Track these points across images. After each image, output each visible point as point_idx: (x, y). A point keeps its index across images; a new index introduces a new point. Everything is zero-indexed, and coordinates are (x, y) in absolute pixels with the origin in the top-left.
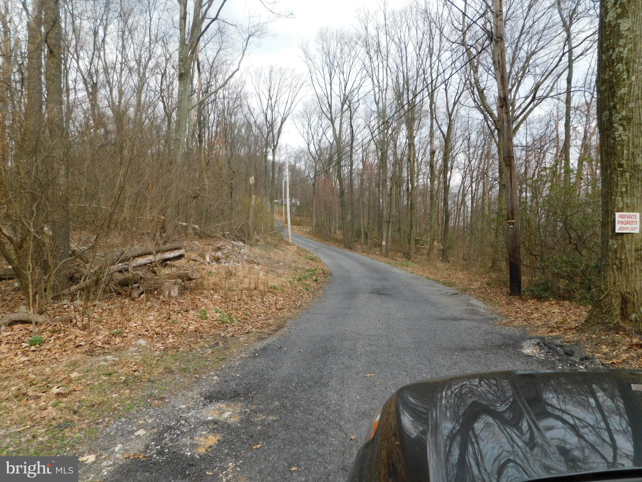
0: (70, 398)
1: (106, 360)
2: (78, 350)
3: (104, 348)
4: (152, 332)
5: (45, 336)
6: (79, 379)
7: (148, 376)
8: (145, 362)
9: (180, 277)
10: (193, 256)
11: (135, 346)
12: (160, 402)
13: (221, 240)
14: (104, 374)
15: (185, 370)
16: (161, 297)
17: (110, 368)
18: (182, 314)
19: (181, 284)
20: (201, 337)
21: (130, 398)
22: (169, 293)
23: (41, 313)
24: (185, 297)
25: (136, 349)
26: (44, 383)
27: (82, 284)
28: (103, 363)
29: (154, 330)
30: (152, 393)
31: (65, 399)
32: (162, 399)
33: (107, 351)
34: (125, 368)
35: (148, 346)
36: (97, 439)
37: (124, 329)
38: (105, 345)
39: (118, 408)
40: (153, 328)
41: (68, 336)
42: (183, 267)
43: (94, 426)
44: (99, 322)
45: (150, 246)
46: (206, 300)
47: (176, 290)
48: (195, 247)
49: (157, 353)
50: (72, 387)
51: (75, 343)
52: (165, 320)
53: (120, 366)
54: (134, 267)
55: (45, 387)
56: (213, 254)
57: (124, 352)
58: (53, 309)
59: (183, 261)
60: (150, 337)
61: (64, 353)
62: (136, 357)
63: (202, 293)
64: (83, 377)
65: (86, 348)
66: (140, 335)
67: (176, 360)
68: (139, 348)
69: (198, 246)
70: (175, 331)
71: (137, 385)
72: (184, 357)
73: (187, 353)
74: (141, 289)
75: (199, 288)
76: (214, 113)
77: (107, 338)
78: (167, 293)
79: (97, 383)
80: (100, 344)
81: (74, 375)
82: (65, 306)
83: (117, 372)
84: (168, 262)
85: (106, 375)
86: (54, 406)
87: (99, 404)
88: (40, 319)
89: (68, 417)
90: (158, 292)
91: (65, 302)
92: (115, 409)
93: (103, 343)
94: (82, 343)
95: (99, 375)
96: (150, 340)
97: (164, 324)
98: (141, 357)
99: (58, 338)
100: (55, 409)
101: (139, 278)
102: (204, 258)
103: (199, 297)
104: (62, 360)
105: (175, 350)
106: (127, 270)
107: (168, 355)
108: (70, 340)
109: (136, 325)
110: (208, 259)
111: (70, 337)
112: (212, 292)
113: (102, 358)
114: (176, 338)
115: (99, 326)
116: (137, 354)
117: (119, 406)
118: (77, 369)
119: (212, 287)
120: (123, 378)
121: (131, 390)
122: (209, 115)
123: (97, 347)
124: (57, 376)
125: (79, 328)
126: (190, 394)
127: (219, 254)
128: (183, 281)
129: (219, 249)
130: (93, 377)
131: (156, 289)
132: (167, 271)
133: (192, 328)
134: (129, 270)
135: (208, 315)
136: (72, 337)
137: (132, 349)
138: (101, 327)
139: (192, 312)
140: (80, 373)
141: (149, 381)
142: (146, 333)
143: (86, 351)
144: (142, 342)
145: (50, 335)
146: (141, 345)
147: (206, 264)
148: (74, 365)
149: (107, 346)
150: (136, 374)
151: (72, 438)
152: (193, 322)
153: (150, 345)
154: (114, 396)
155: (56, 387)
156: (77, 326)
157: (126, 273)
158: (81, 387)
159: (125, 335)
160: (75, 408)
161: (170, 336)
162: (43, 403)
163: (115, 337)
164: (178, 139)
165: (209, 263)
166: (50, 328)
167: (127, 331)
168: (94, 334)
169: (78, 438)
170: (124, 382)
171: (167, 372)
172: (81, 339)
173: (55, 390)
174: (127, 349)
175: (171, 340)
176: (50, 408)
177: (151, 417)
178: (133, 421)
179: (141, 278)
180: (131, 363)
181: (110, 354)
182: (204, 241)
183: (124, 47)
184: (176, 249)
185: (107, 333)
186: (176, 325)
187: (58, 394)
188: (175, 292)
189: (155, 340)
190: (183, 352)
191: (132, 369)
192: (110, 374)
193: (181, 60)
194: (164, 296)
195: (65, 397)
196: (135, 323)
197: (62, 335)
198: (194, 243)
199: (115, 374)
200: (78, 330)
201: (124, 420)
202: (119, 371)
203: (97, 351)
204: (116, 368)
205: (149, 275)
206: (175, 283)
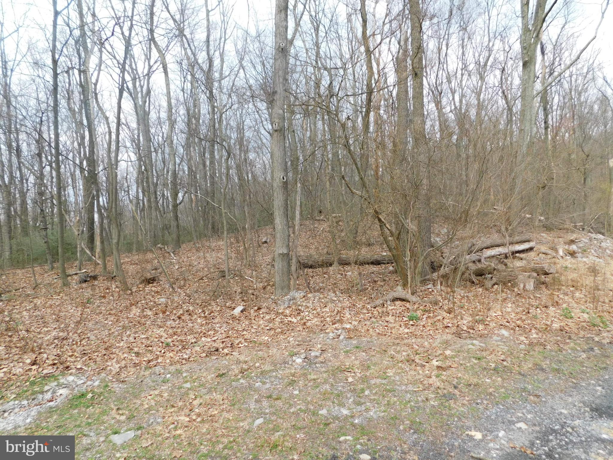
0: (448, 372)
1: (473, 345)
2: (447, 331)
3: (469, 332)
4: (513, 324)
5: (419, 313)
6: (452, 357)
7: (518, 369)
8: (512, 354)
9: (534, 270)
10: (543, 249)
11: (498, 335)
12: (536, 399)
13: (573, 232)
14: (474, 357)
15: (558, 371)
16: (516, 290)
17: (478, 352)
18: (541, 310)
19: (536, 278)
20: (570, 338)
21: (503, 387)
22: (524, 286)
23: (413, 294)
24: (542, 292)
25: (499, 338)
26: (426, 354)
27: (442, 271)
28: (471, 346)
29: (515, 322)
30: (525, 388)
31: (444, 373)
32: (538, 396)
33: (472, 335)
34: (493, 356)
35: (511, 338)
36: (480, 418)
37: (485, 317)
38: (470, 330)
39: (493, 393)
40: (514, 320)
41: (436, 316)
42: (533, 260)
43: (474, 405)
44: (462, 308)
45: (496, 238)
46: (566, 298)
47: (532, 284)
48: (543, 239)
49: (522, 346)
50: (448, 363)
51: (444, 324)
52: (524, 313)
53: (488, 352)
54: (485, 258)
55: (427, 358)
56: (567, 247)
57: (488, 339)
58: (421, 291)
59: (532, 254)
60: (512, 329)
61: (437, 332)
62: (501, 347)
63: (559, 290)
64: (456, 356)
65: (454, 329)
66: (502, 325)
67: (545, 357)
68: (502, 339)
69: (546, 238)
70: (538, 326)
71: (508, 375)
72: (553, 356)
73: (556, 352)
74: (494, 280)
75: (556, 283)
76: (559, 94)
77: (471, 323)
78: (522, 286)
79: (468, 365)
80: (465, 328)
81: (448, 352)
82: (430, 290)
83: (485, 358)
84: (517, 255)
85: (476, 359)
86: (437, 376)
87: (475, 385)
88: (413, 299)
89: (451, 390)
90: (512, 285)
91: (429, 286)
92: (491, 394)
93: (468, 328)
94: (449, 325)
95: (470, 357)
96: (512, 331)
97: (524, 317)
98: (507, 348)
99: (429, 317)
100: (438, 379)
101: (493, 269)
102: (556, 251)
103: (557, 293)
104: (436, 337)
105: (542, 347)
106: (479, 261)
107: (535, 351)
108: (439, 320)
109: (496, 315)
110: (561, 253)
111: (438, 318)
112: (572, 289)
113: (469, 341)
114: (540, 334)
115: (462, 311)
116: (503, 344)
117: (494, 392)
118: (450, 348)
119: (570, 283)
120: (493, 365)
121: (503, 379)
122: (553, 99)
123: (463, 330)
124: (435, 350)
125: (445, 311)
126: (570, 400)
127: (574, 247)
128: (538, 275)
129: (572, 242)
130: (464, 358)
131: (509, 281)
132: (518, 264)
133: (556, 326)
134: (482, 261)
135: (573, 315)
136: (440, 317)
137: (495, 338)
138: (464, 313)
139: (552, 309)
140: (452, 352)
141: (520, 373)
142: (508, 324)
143: (454, 333)
144: (504, 332)
145: (422, 313)
146: (503, 335)
147: (560, 257)
148: (447, 343)
149: (471, 331)
150: (505, 363)
151: (458, 411)
152: (555, 320)
153: (513, 337)
154: (487, 380)
155: (435, 360)
156: (443, 309)
157: (478, 263)
158: (456, 365)
159: (487, 323)
160: (454, 383)
161: (533, 331)
162: (427, 372)
163: (478, 324)
164: (522, 130)
165: (562, 257)
166: (421, 308)
167: (489, 319)
168: (459, 318)
169: (462, 411)
170: (494, 370)
171: (537, 369)
172: (448, 321)
173: (435, 363)
174: (491, 337)
175: (535, 336)
176: (434, 377)
177: (529, 412)
178: (511, 411)
179: (494, 269)
180: (498, 352)
181: (476, 339)
182: (553, 234)
183: (463, 54)
184: (525, 242)
185: (470, 319)
186: (538, 320)
187: (438, 367)
188: (530, 286)
189: (518, 333)
190: (551, 351)
191: (499, 358)
192: (479, 359)
193: (524, 48)
194: (519, 289)
195: (444, 371)
196: (495, 313)
197: (431, 315)
198: (541, 236)
199: (484, 360)
200: (444, 313)
201: (501, 407)
202: (488, 357)
203: (464, 335)
204: (484, 354)
205: (501, 267)
206: (529, 277)
